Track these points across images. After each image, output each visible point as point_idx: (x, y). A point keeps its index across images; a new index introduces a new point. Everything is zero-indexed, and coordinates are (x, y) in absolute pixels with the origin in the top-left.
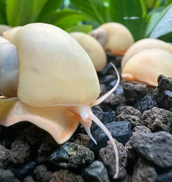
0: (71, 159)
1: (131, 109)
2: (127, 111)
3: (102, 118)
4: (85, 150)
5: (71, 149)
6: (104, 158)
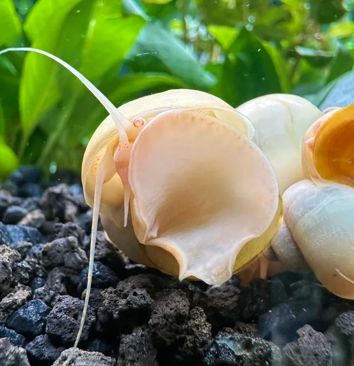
0: (242, 364)
4: (268, 345)
5: (239, 346)
6: (297, 361)
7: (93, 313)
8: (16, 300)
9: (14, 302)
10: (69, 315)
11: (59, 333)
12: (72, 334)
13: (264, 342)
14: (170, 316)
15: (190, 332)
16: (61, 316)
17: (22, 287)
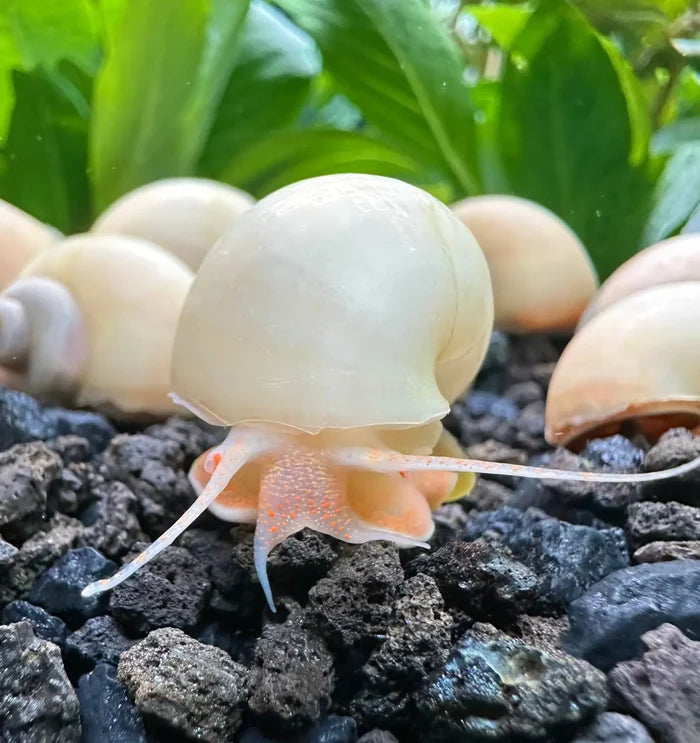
0: (516, 705)
1: (694, 515)
2: (681, 524)
3: (587, 550)
4: (580, 667)
5: (511, 663)
6: (640, 700)
7: (205, 574)
8: (50, 545)
9: (47, 551)
10: (158, 574)
11: (139, 608)
12: (165, 610)
13: (570, 660)
14: (355, 583)
15: (397, 619)
16: (143, 575)
17: (62, 519)
